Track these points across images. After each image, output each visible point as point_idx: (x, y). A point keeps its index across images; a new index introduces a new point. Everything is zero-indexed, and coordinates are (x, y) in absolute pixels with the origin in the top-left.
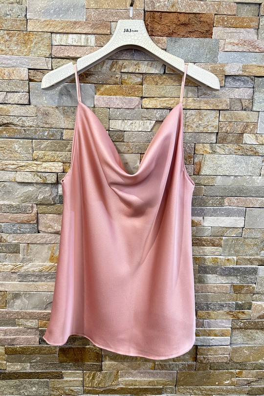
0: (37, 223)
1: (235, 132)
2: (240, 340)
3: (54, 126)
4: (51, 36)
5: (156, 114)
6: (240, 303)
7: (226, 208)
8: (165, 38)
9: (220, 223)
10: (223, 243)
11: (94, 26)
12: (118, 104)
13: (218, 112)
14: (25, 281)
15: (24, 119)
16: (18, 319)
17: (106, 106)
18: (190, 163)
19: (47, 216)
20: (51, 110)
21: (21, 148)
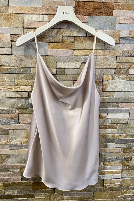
0: (18, 118)
1: (125, 68)
2: (126, 176)
3: (26, 66)
4: (23, 16)
5: (82, 59)
6: (126, 157)
7: (119, 109)
8: (87, 16)
9: (116, 117)
10: (118, 127)
11: (46, 10)
12: (61, 54)
13: (116, 57)
14: (13, 149)
15: (9, 62)
16: (10, 168)
17: (55, 55)
18: (100, 85)
19: (23, 115)
20: (24, 57)
21: (8, 79)
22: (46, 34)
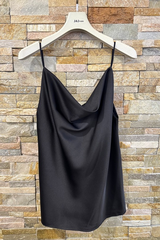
0: (21, 148)
1: (150, 85)
2: (157, 222)
3: (30, 85)
4: (27, 26)
5: (97, 75)
6: (157, 198)
7: (146, 136)
8: (102, 25)
9: (142, 146)
10: (144, 158)
11: (54, 19)
13: (139, 72)
14: (14, 186)
15: (10, 81)
16: (10, 211)
17: (64, 71)
18: (121, 106)
19: (27, 144)
20: (28, 75)
21: (9, 100)
22: (54, 46)
